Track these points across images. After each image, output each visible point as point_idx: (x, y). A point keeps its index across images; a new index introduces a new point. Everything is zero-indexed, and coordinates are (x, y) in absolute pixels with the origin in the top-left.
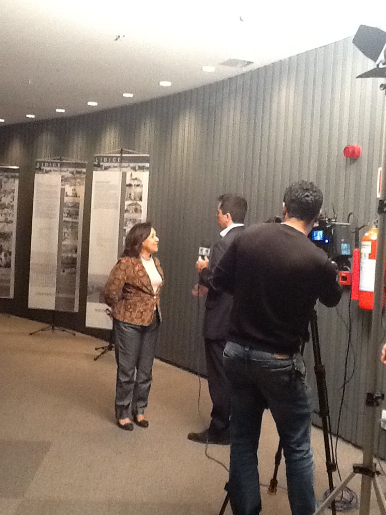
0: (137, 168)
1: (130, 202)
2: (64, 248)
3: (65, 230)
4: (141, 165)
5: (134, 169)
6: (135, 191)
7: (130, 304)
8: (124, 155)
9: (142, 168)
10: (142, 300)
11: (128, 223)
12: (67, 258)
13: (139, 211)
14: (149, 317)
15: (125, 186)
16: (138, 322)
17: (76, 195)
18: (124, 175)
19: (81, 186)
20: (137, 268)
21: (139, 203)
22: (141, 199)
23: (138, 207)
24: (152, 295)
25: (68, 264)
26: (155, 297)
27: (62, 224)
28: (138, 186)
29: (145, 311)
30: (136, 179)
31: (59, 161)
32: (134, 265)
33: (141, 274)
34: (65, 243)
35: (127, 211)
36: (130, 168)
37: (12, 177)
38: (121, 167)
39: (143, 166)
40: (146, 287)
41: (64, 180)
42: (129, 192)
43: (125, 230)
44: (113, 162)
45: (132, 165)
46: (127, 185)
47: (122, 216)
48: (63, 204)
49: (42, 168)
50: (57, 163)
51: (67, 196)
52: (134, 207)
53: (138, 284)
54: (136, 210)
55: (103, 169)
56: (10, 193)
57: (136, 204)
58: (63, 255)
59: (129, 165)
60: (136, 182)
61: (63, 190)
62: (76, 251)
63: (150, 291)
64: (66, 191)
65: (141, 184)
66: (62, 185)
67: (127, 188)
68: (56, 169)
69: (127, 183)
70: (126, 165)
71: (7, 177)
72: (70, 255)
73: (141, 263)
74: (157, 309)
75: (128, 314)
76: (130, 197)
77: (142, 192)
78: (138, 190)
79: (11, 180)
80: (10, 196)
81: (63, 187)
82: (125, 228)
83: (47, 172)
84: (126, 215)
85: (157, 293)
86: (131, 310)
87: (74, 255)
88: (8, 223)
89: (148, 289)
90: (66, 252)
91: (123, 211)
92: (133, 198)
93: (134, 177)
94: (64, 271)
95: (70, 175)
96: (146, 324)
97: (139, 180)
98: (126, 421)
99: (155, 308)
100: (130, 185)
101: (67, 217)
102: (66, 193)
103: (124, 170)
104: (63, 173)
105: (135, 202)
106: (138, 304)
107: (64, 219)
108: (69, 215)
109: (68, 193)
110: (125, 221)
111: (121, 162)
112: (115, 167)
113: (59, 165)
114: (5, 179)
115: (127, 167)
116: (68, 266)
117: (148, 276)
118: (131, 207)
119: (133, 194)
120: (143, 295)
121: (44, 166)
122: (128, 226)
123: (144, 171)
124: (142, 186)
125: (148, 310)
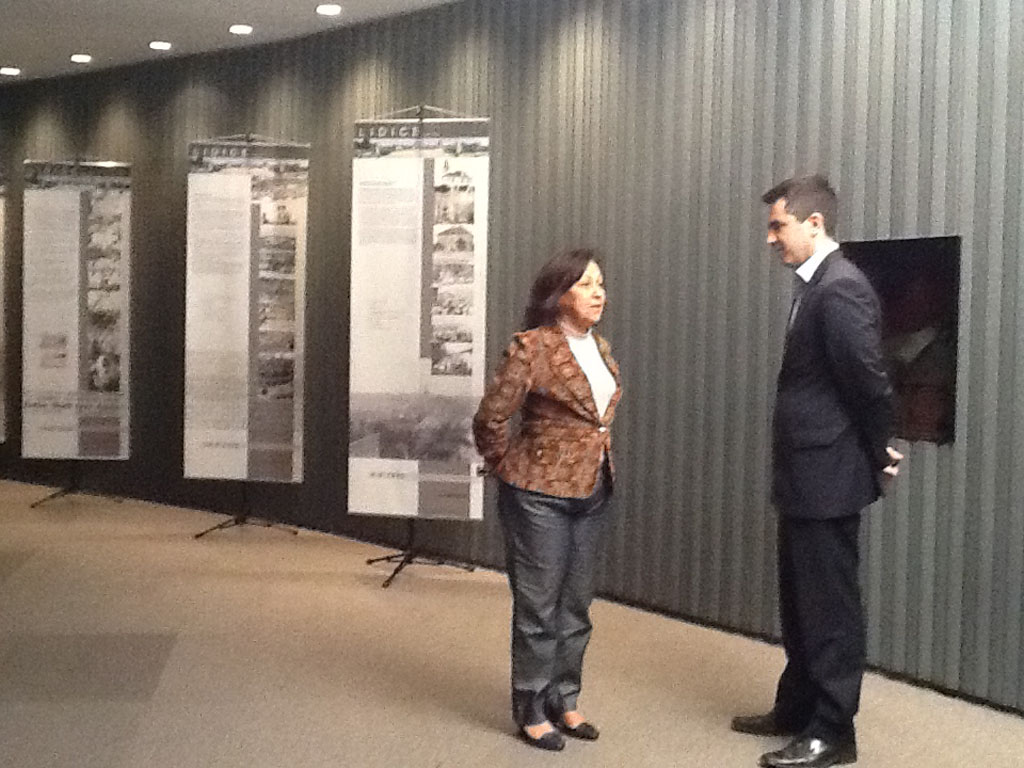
0: (459, 150)
1: (446, 227)
2: (263, 341)
3: (264, 300)
4: (470, 141)
5: (452, 151)
6: (455, 202)
7: (541, 447)
8: (425, 121)
9: (470, 149)
10: (571, 437)
11: (441, 273)
12: (272, 362)
13: (468, 247)
14: (588, 479)
15: (434, 191)
16: (562, 490)
17: (286, 221)
18: (429, 165)
19: (299, 200)
20: (558, 358)
21: (467, 227)
22: (471, 220)
23: (465, 238)
24: (595, 423)
25: (276, 375)
26: (602, 429)
27: (257, 286)
28: (463, 188)
29: (578, 461)
30: (458, 174)
31: (244, 143)
32: (551, 351)
33: (567, 371)
34: (262, 329)
35: (439, 247)
36: (441, 150)
37: (115, 186)
38: (420, 147)
39: (475, 145)
40: (581, 403)
41: (259, 186)
42: (442, 206)
43: (436, 289)
44: (399, 137)
45: (448, 142)
46: (438, 189)
47: (427, 263)
48: (257, 242)
49: (205, 159)
50: (240, 148)
51: (266, 222)
52: (456, 238)
53: (562, 396)
54: (461, 245)
55: (378, 151)
56: (111, 223)
57: (461, 231)
58: (262, 355)
59: (439, 143)
60: (458, 182)
61: (256, 209)
62: (292, 347)
63: (591, 413)
64: (262, 211)
65: (471, 185)
66: (255, 199)
67: (438, 195)
68: (236, 161)
69: (438, 183)
70: (433, 142)
71: (103, 186)
72: (278, 356)
73: (565, 344)
74: (607, 460)
75: (537, 470)
76: (445, 215)
77: (473, 204)
78: (464, 198)
79: (114, 193)
80: (110, 230)
81: (256, 202)
82: (435, 285)
83: (217, 169)
84: (438, 257)
85: (607, 417)
86: (543, 461)
87: (288, 355)
88: (110, 289)
89: (585, 409)
90: (266, 348)
91: (429, 247)
92: (452, 218)
93: (452, 170)
94: (264, 392)
95: (272, 175)
96: (582, 494)
97: (465, 176)
98: (543, 729)
99: (602, 458)
100: (444, 189)
101: (268, 269)
102: (264, 215)
103: (428, 154)
104: (256, 171)
105: (457, 226)
106: (563, 446)
107: (263, 274)
108: (275, 266)
109: (267, 217)
110: (434, 269)
111: (420, 136)
112: (405, 148)
113: (244, 151)
114: (99, 192)
115: (434, 147)
116: (275, 380)
117: (585, 378)
118: (450, 237)
119: (451, 210)
120: (574, 423)
121: (209, 155)
122: (445, 281)
123: (476, 156)
124: (473, 189)
125: (586, 460)
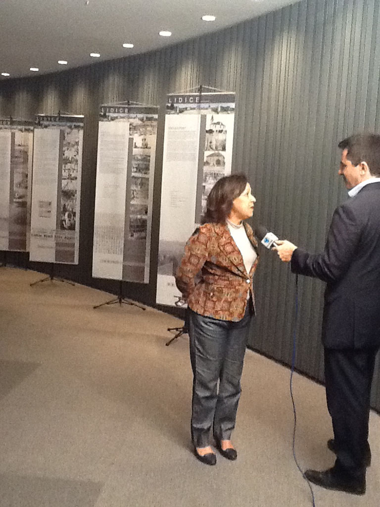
0: (219, 109)
1: (211, 152)
2: (132, 209)
3: (133, 187)
4: (225, 105)
5: (215, 110)
6: (216, 138)
7: (213, 291)
8: (203, 94)
9: (225, 110)
10: (231, 285)
11: (207, 178)
12: (136, 220)
13: (222, 163)
14: (240, 310)
15: (205, 132)
16: (224, 316)
17: (146, 146)
18: (203, 119)
19: (153, 135)
20: (223, 240)
21: (222, 153)
22: (224, 149)
23: (220, 158)
24: (244, 278)
25: (138, 226)
26: (248, 281)
27: (130, 180)
28: (221, 131)
29: (235, 299)
30: (218, 123)
31: (127, 106)
32: (219, 236)
33: (229, 248)
34: (132, 202)
35: (207, 163)
36: (210, 110)
37: (76, 127)
38: (199, 108)
39: (228, 107)
40: (236, 267)
41: (133, 128)
42: (209, 141)
43: (205, 186)
44: (189, 103)
45: (214, 105)
46: (207, 132)
47: (200, 171)
48: (131, 156)
49: (107, 114)
50: (124, 108)
51: (136, 147)
52: (216, 158)
53: (225, 263)
54: (218, 163)
55: (178, 111)
56: (73, 146)
57: (219, 155)
58: (131, 216)
59: (209, 106)
60: (218, 128)
61: (131, 140)
62: (146, 213)
63: (242, 273)
64: (134, 141)
65: (224, 129)
66: (130, 135)
67: (207, 134)
68: (122, 115)
69: (208, 128)
70: (206, 105)
71: (70, 127)
72: (139, 217)
73: (227, 232)
74: (251, 297)
75: (210, 304)
76: (210, 146)
77: (225, 140)
78: (221, 137)
79: (75, 131)
80: (73, 149)
81: (131, 137)
82: (204, 184)
83: (113, 119)
84: (206, 169)
85: (251, 274)
86: (214, 299)
87: (144, 217)
88: (72, 179)
89: (239, 270)
90: (133, 212)
91: (202, 163)
92: (214, 148)
93: (215, 121)
94: (132, 236)
95: (140, 122)
96: (236, 319)
97: (222, 124)
98: (206, 450)
99: (248, 297)
100: (211, 131)
101: (136, 172)
102: (135, 143)
103: (203, 112)
104: (132, 120)
105: (216, 152)
106: (225, 290)
107: (133, 174)
108: (139, 170)
109: (137, 145)
110: (204, 175)
111: (199, 102)
112: (191, 109)
113: (126, 110)
114: (68, 130)
115: (207, 108)
116: (138, 229)
117: (239, 252)
118: (212, 158)
119: (214, 143)
120: (232, 278)
121: (109, 112)
122: (209, 182)
123: (228, 113)
124: (226, 131)
125: (239, 299)
